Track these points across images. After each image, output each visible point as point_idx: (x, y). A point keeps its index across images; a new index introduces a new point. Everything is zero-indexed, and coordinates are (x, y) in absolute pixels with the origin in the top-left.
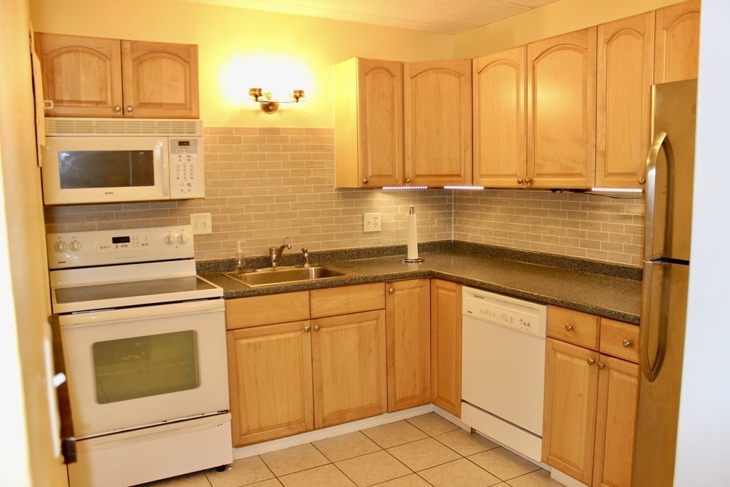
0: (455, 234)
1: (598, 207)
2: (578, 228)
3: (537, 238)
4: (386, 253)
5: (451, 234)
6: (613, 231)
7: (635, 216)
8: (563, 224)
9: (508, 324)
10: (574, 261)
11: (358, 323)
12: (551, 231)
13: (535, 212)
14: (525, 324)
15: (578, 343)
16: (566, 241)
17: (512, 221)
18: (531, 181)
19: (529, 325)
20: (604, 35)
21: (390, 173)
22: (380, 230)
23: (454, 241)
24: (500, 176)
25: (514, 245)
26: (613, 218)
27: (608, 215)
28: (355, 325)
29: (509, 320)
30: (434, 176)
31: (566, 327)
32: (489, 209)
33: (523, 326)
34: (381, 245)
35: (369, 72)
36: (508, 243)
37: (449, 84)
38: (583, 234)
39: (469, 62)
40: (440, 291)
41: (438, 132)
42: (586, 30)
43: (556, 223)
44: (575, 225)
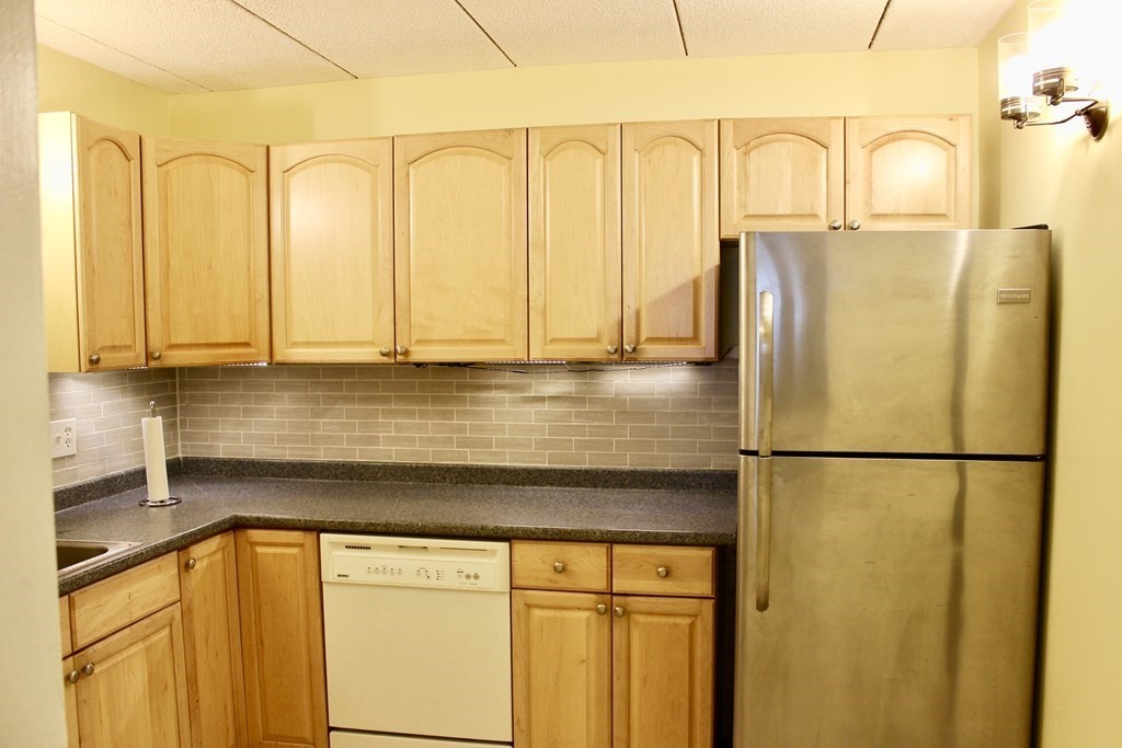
0: (183, 446)
1: (488, 387)
2: (452, 419)
3: (373, 440)
4: (89, 495)
5: (176, 447)
6: (516, 420)
7: (549, 397)
8: (422, 414)
9: (433, 583)
10: (448, 469)
11: (143, 639)
12: (399, 428)
13: (363, 400)
14: (468, 577)
15: (576, 587)
16: (431, 441)
17: (317, 415)
18: (406, 353)
19: (476, 577)
20: (541, 143)
21: (129, 342)
22: (74, 452)
23: (185, 459)
24: (337, 344)
25: (322, 455)
26: (513, 402)
27: (504, 398)
28: (141, 645)
29: (434, 576)
30: (198, 346)
31: (555, 568)
32: (264, 399)
33: (464, 580)
34: (78, 482)
35: (93, 145)
36: (310, 453)
37: (228, 182)
38: (462, 429)
39: (264, 150)
40: (260, 550)
41: (210, 267)
42: (510, 131)
43: (410, 414)
44: (448, 415)
